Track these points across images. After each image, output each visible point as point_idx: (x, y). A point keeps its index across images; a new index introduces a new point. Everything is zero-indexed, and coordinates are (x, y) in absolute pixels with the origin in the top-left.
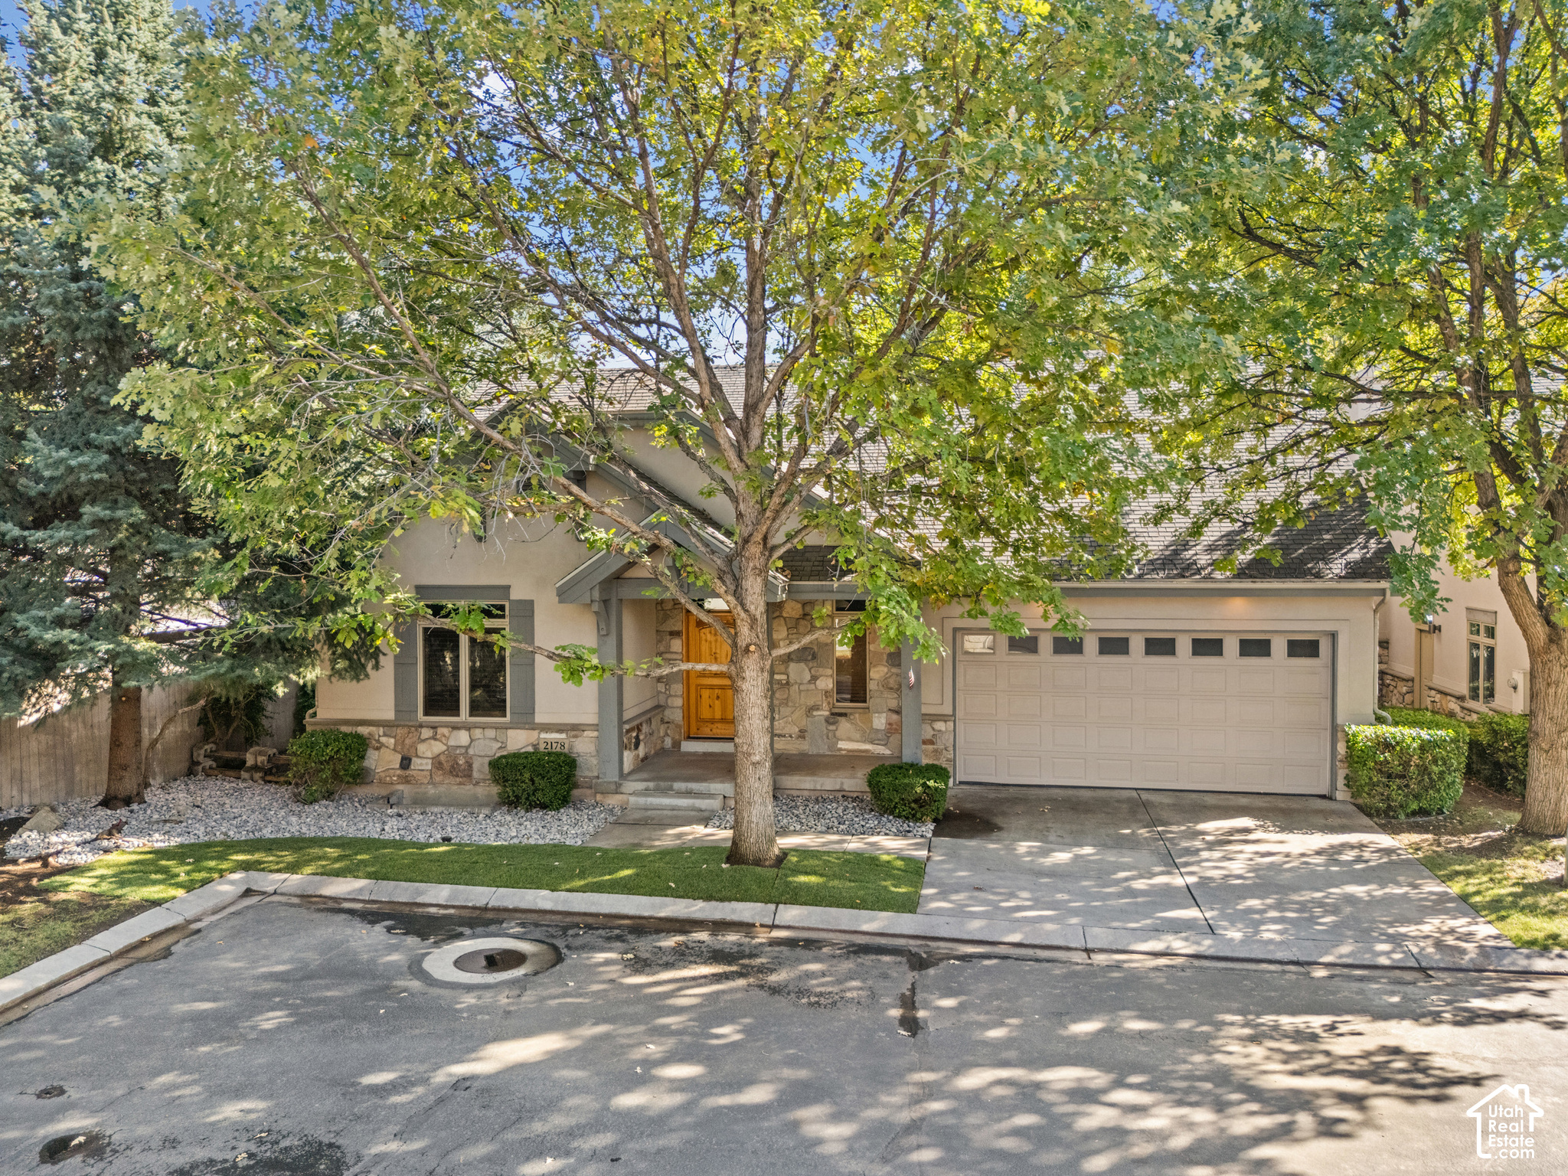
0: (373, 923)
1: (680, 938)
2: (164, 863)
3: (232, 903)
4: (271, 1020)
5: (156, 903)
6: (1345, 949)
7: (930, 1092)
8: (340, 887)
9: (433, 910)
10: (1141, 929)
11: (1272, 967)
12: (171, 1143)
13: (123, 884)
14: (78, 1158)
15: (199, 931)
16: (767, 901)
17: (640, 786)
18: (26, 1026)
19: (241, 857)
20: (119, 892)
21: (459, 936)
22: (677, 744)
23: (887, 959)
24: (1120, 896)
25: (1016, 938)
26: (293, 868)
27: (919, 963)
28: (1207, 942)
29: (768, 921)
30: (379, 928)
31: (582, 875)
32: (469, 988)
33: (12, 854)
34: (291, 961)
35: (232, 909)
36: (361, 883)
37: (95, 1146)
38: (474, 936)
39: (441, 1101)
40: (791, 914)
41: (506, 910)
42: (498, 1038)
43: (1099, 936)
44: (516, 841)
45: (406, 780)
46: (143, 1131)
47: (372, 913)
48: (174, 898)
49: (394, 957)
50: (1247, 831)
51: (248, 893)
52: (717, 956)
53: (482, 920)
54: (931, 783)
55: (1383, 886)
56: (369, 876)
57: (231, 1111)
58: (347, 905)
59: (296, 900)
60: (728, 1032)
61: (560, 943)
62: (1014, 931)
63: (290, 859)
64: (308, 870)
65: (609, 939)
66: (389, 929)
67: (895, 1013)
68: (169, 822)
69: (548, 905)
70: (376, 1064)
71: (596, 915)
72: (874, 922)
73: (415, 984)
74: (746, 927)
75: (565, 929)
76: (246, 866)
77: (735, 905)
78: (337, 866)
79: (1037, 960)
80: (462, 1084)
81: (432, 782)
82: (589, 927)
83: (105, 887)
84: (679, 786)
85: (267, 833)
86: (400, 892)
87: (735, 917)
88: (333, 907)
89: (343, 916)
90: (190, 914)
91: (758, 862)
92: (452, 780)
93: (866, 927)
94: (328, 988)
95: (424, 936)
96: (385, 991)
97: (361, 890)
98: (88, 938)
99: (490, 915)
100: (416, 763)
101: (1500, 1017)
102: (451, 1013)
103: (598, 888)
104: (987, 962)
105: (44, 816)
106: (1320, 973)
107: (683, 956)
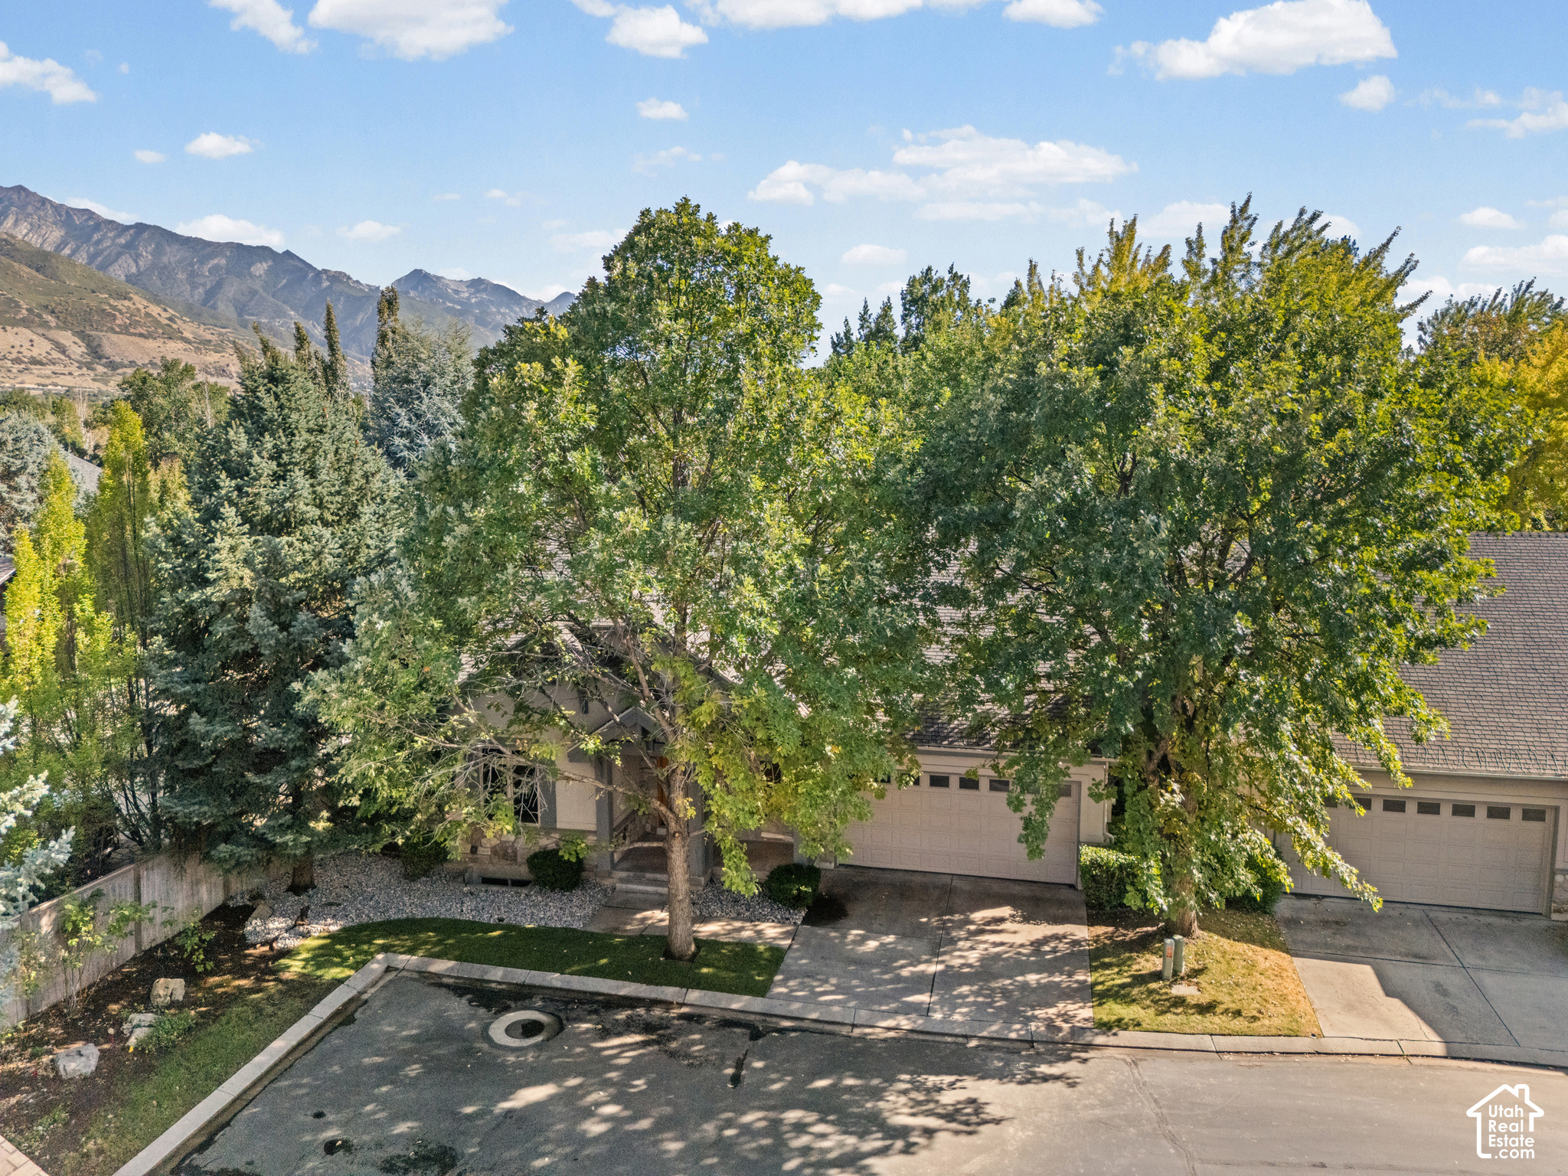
0: (461, 996)
1: (629, 1012)
2: (338, 947)
3: (381, 978)
4: (413, 1070)
5: (341, 981)
6: (994, 1028)
7: (729, 1123)
8: (440, 966)
9: (493, 985)
10: (887, 1011)
11: (949, 1039)
12: (379, 1145)
13: (319, 966)
14: (341, 1153)
15: (366, 1001)
16: (682, 986)
17: (624, 874)
18: (293, 1071)
19: (380, 942)
20: (319, 973)
21: (507, 1009)
22: (654, 829)
23: (738, 1030)
24: (891, 981)
25: (814, 1016)
26: (411, 951)
27: (756, 1034)
28: (920, 1022)
29: (680, 1000)
30: (464, 1001)
31: (580, 961)
32: (513, 1050)
33: (252, 939)
34: (419, 1027)
35: (381, 983)
36: (451, 963)
37: (347, 1146)
38: (517, 1009)
39: (498, 1125)
40: (694, 996)
41: (534, 987)
42: (528, 1085)
43: (863, 1015)
44: (543, 923)
45: (474, 861)
46: (366, 1138)
47: (460, 988)
48: (349, 977)
49: (472, 1025)
50: (1002, 920)
51: (388, 970)
52: (647, 1028)
53: (521, 995)
54: (803, 888)
55: (1051, 974)
56: (457, 959)
57: (402, 1128)
58: (445, 980)
59: (415, 975)
60: (640, 1083)
61: (562, 1015)
62: (814, 1011)
63: (409, 943)
64: (421, 953)
65: (590, 1012)
66: (470, 1001)
67: (730, 1071)
68: (331, 907)
69: (558, 984)
70: (468, 1101)
71: (585, 993)
72: (739, 1003)
73: (485, 1046)
74: (667, 1005)
75: (567, 1003)
76: (385, 949)
77: (664, 988)
78: (437, 949)
79: (822, 1033)
80: (509, 1113)
81: (491, 862)
82: (581, 1002)
83: (309, 969)
84: (648, 875)
85: (393, 915)
86: (474, 971)
87: (662, 997)
88: (436, 982)
89: (444, 990)
90: (360, 987)
91: (681, 958)
92: (503, 862)
93: (734, 1006)
94: (439, 1047)
95: (488, 1008)
96: (469, 1052)
97: (452, 969)
98: (309, 1010)
99: (525, 991)
100: (480, 850)
101: (1046, 1079)
102: (503, 1066)
103: (587, 973)
104: (793, 1034)
105: (262, 908)
106: (973, 1043)
107: (628, 1027)
